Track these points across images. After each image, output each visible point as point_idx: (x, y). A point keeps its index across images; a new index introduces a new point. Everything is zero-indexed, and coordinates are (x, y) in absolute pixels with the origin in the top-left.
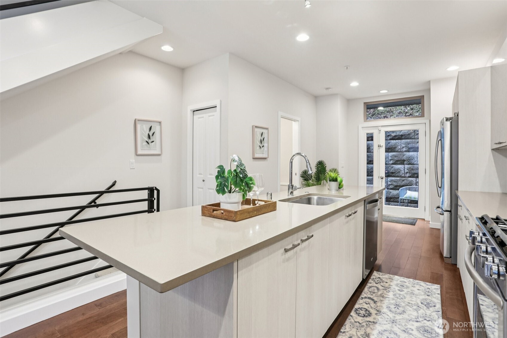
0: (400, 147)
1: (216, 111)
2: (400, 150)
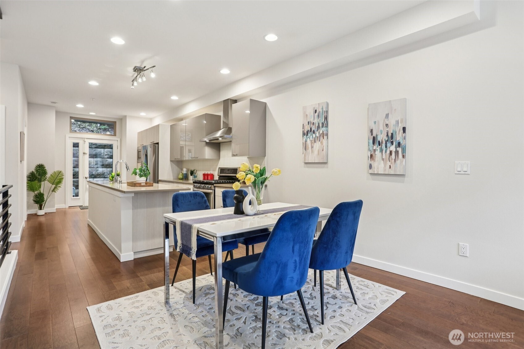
0: (103, 154)
2: (103, 157)
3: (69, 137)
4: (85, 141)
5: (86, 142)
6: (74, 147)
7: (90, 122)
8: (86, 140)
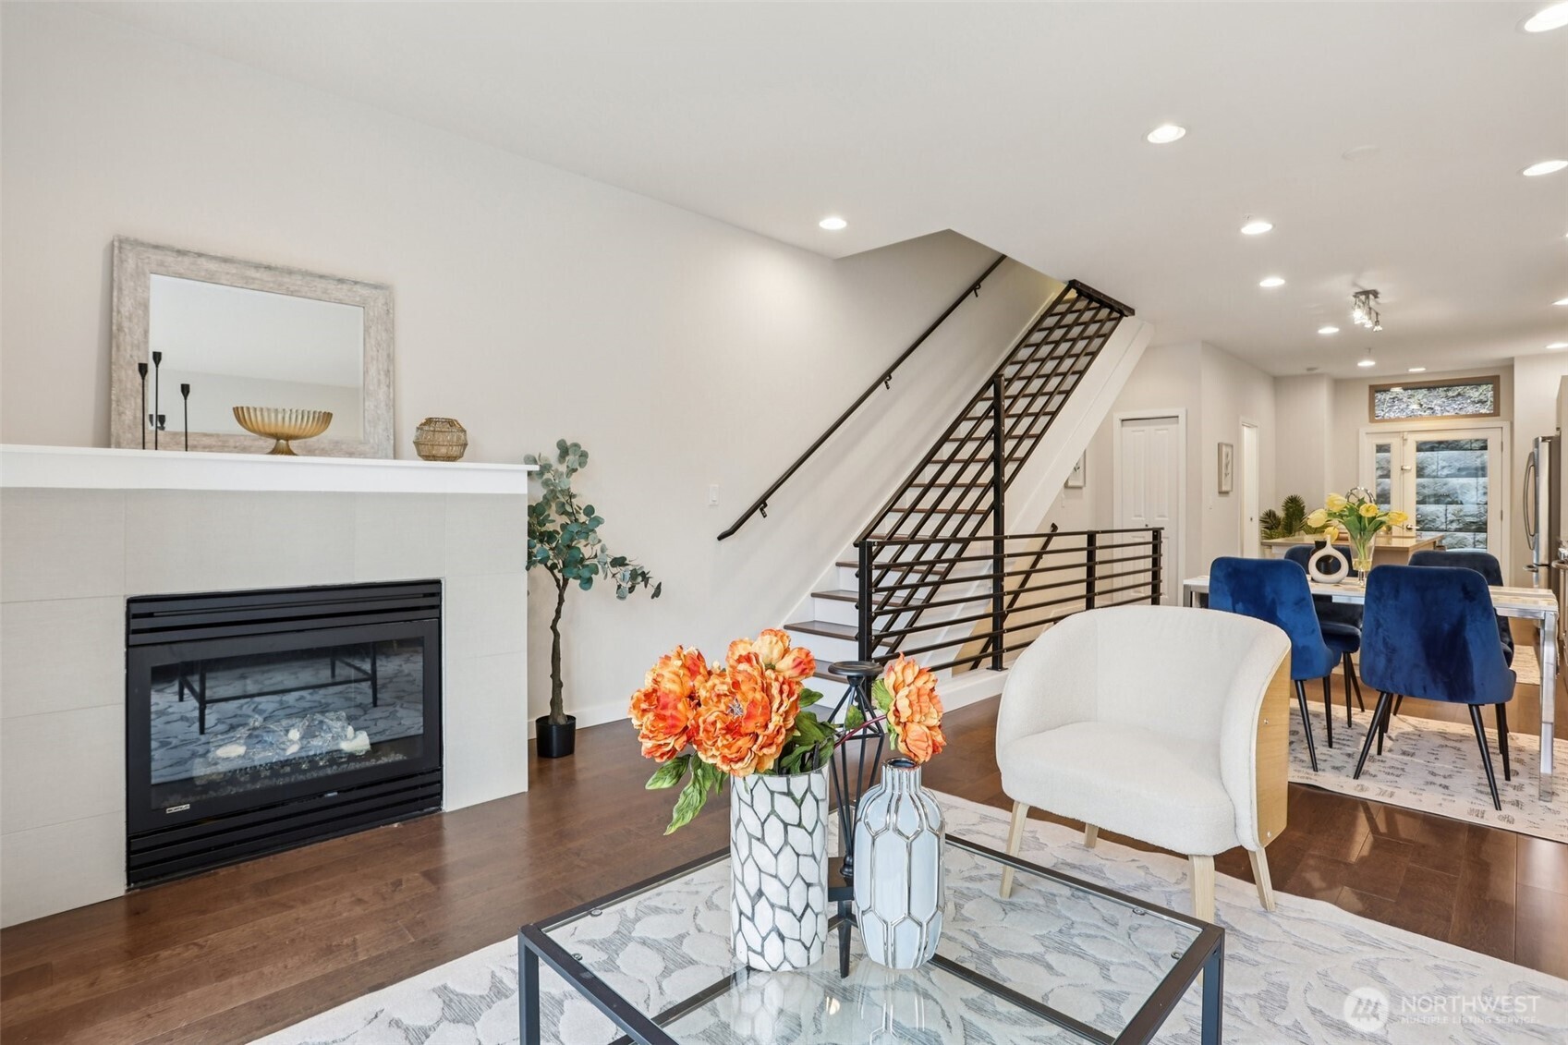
0: (1434, 467)
1: (1178, 423)
2: (1435, 474)
3: (1367, 433)
4: (1406, 440)
5: (1409, 441)
6: (1378, 451)
7: (1429, 388)
8: (1406, 435)
